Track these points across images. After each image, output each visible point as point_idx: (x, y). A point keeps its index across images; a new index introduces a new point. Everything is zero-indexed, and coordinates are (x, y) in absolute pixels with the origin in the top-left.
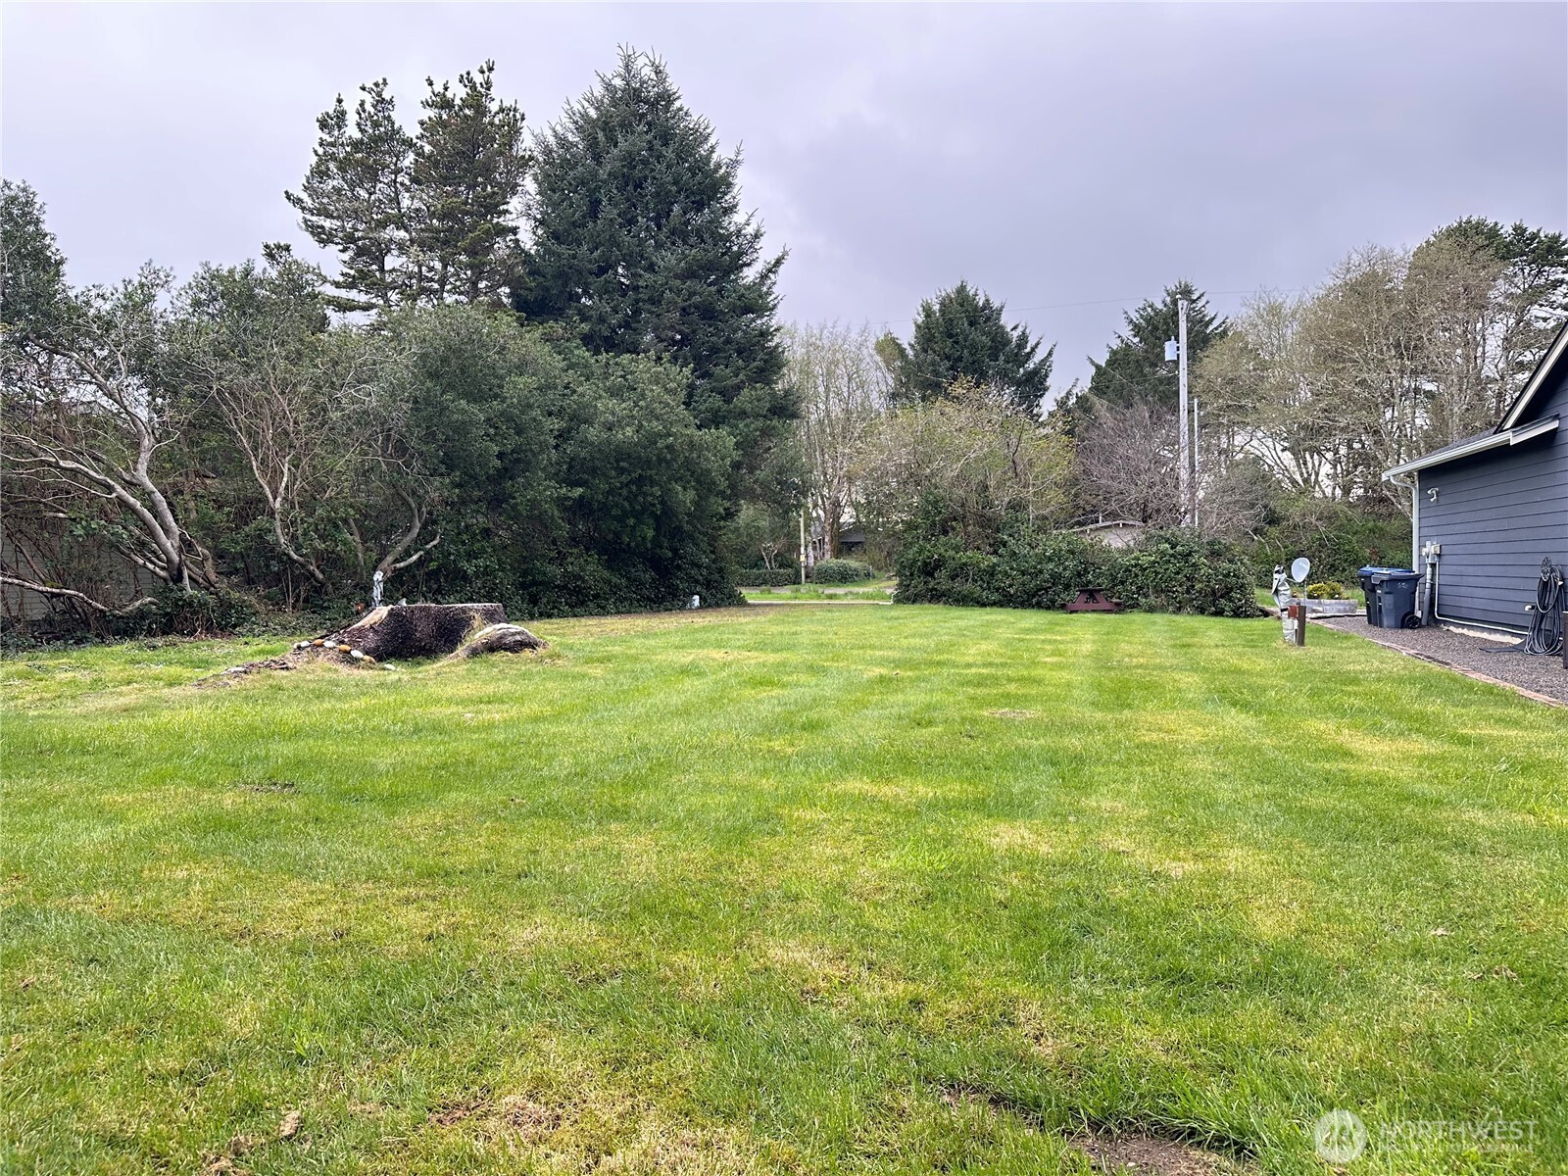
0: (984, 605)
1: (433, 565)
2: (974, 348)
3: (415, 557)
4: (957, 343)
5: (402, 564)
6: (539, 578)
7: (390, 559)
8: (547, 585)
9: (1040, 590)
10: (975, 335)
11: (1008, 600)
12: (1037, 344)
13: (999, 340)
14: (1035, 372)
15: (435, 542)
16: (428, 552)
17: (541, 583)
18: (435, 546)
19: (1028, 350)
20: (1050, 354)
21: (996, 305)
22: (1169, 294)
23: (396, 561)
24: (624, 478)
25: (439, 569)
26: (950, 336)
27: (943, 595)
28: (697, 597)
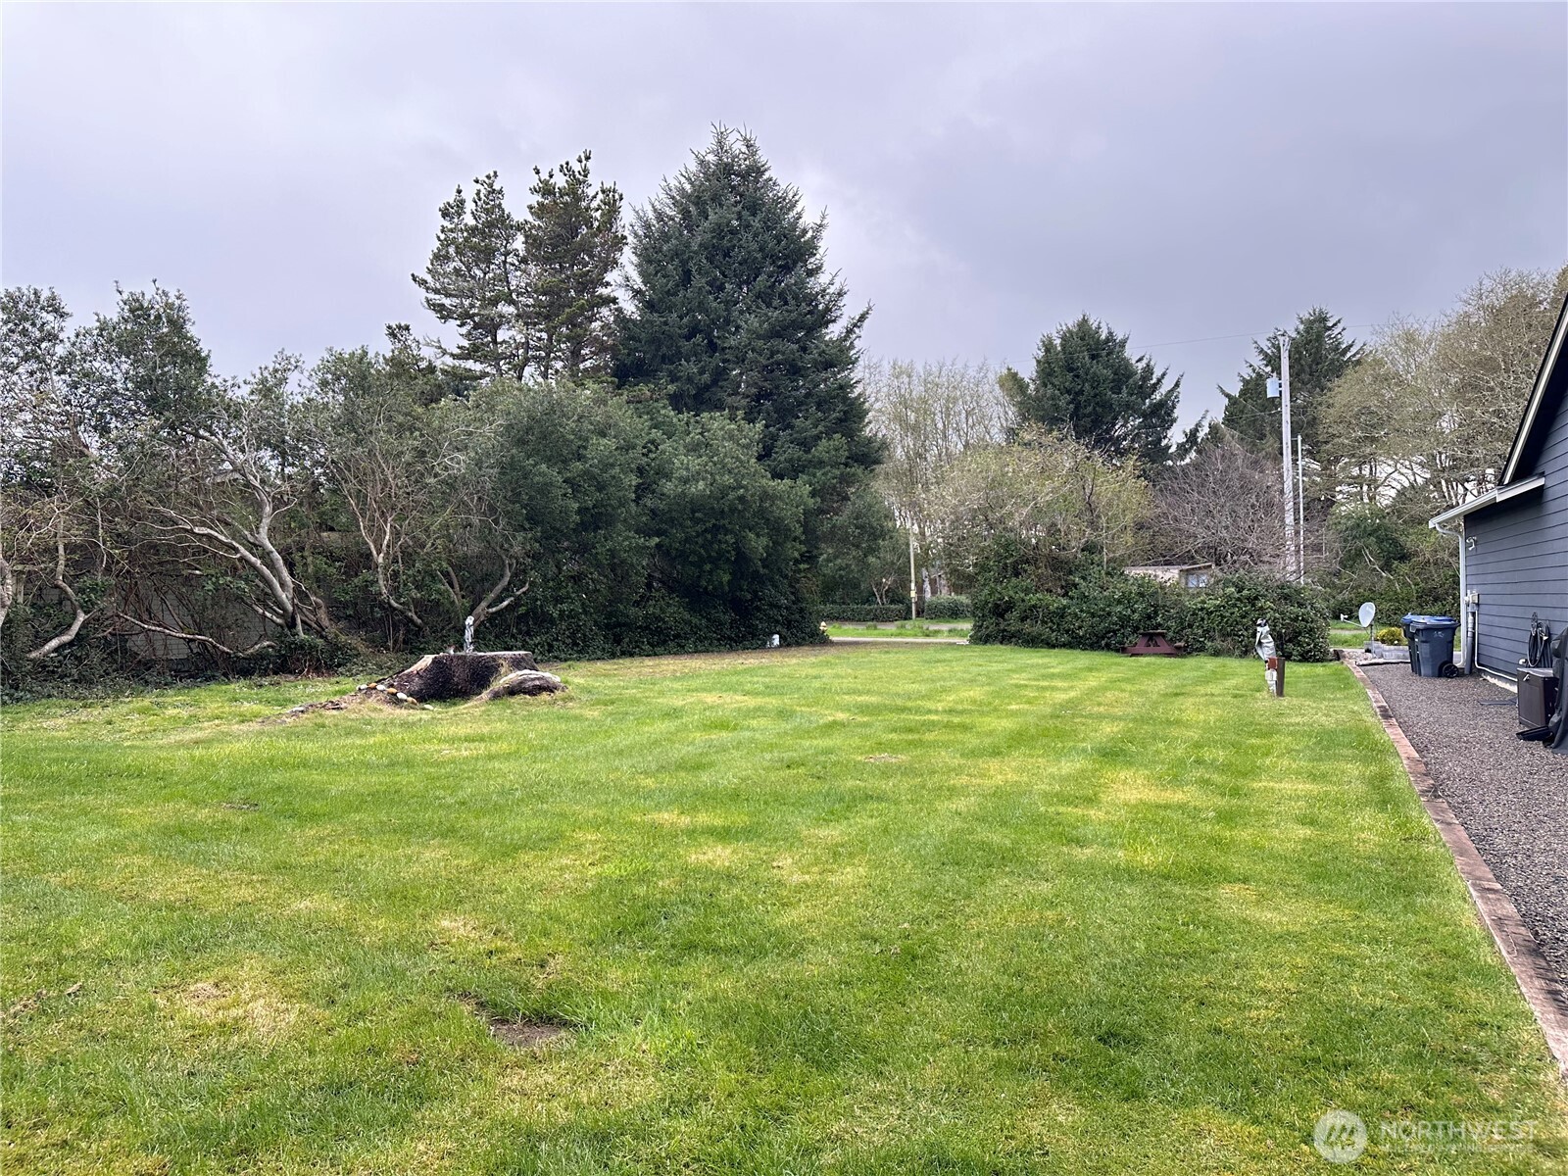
0: (1053, 647)
1: (522, 610)
2: (1096, 382)
3: (505, 603)
4: (1078, 376)
5: (494, 609)
6: (622, 620)
7: (484, 604)
8: (629, 626)
10: (1098, 369)
11: (1076, 643)
12: (1164, 375)
13: (1122, 374)
14: (1162, 404)
15: (524, 589)
16: (518, 598)
17: (624, 625)
18: (524, 593)
19: (1154, 381)
20: (1177, 385)
21: (1119, 337)
22: (1302, 322)
23: (489, 607)
24: (698, 528)
25: (527, 614)
26: (1071, 370)
27: (1013, 636)
28: (776, 637)
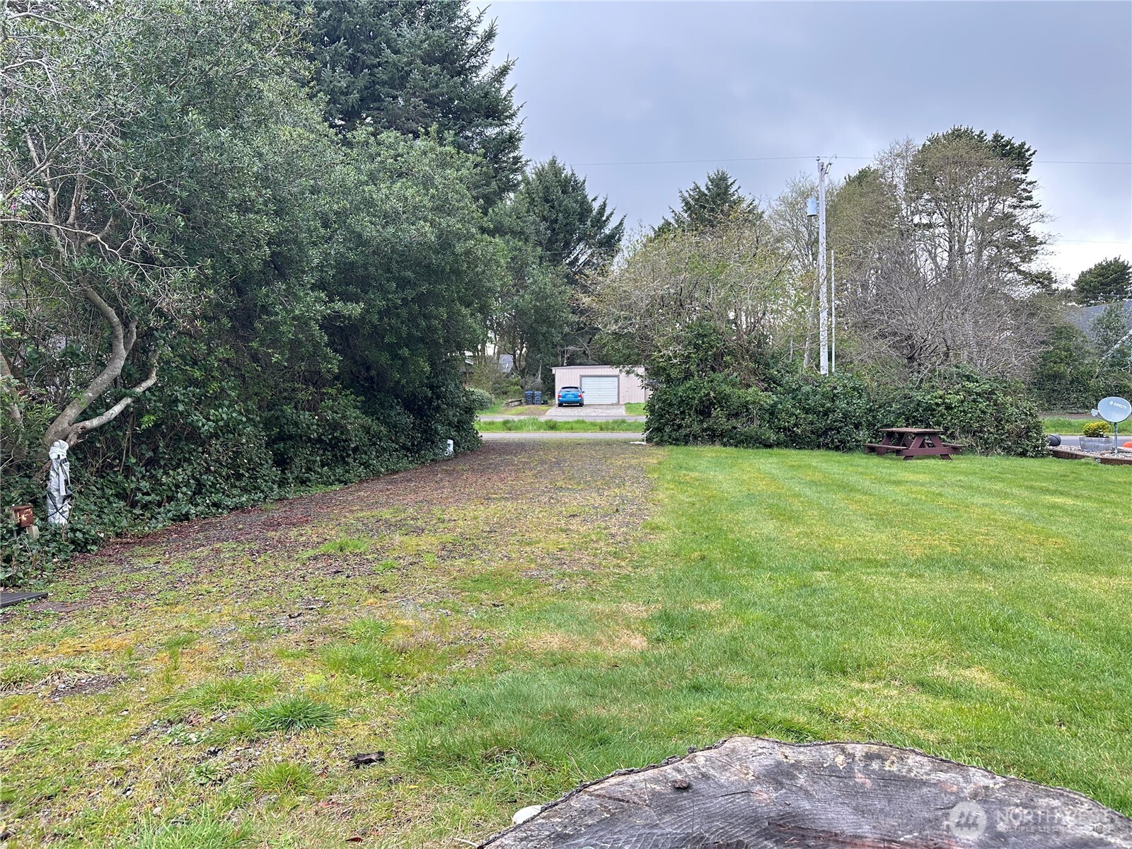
0: (770, 446)
1: (148, 421)
2: (567, 213)
3: (117, 409)
4: (553, 207)
5: (95, 422)
6: (293, 430)
7: (72, 412)
8: (300, 439)
9: (831, 429)
10: (568, 202)
12: (612, 214)
13: (585, 209)
14: (611, 237)
15: (149, 383)
16: (137, 400)
17: (291, 437)
18: (149, 389)
19: (604, 218)
20: (621, 224)
21: (581, 179)
22: (710, 180)
23: (84, 416)
25: (157, 426)
26: (547, 201)
28: (451, 442)
